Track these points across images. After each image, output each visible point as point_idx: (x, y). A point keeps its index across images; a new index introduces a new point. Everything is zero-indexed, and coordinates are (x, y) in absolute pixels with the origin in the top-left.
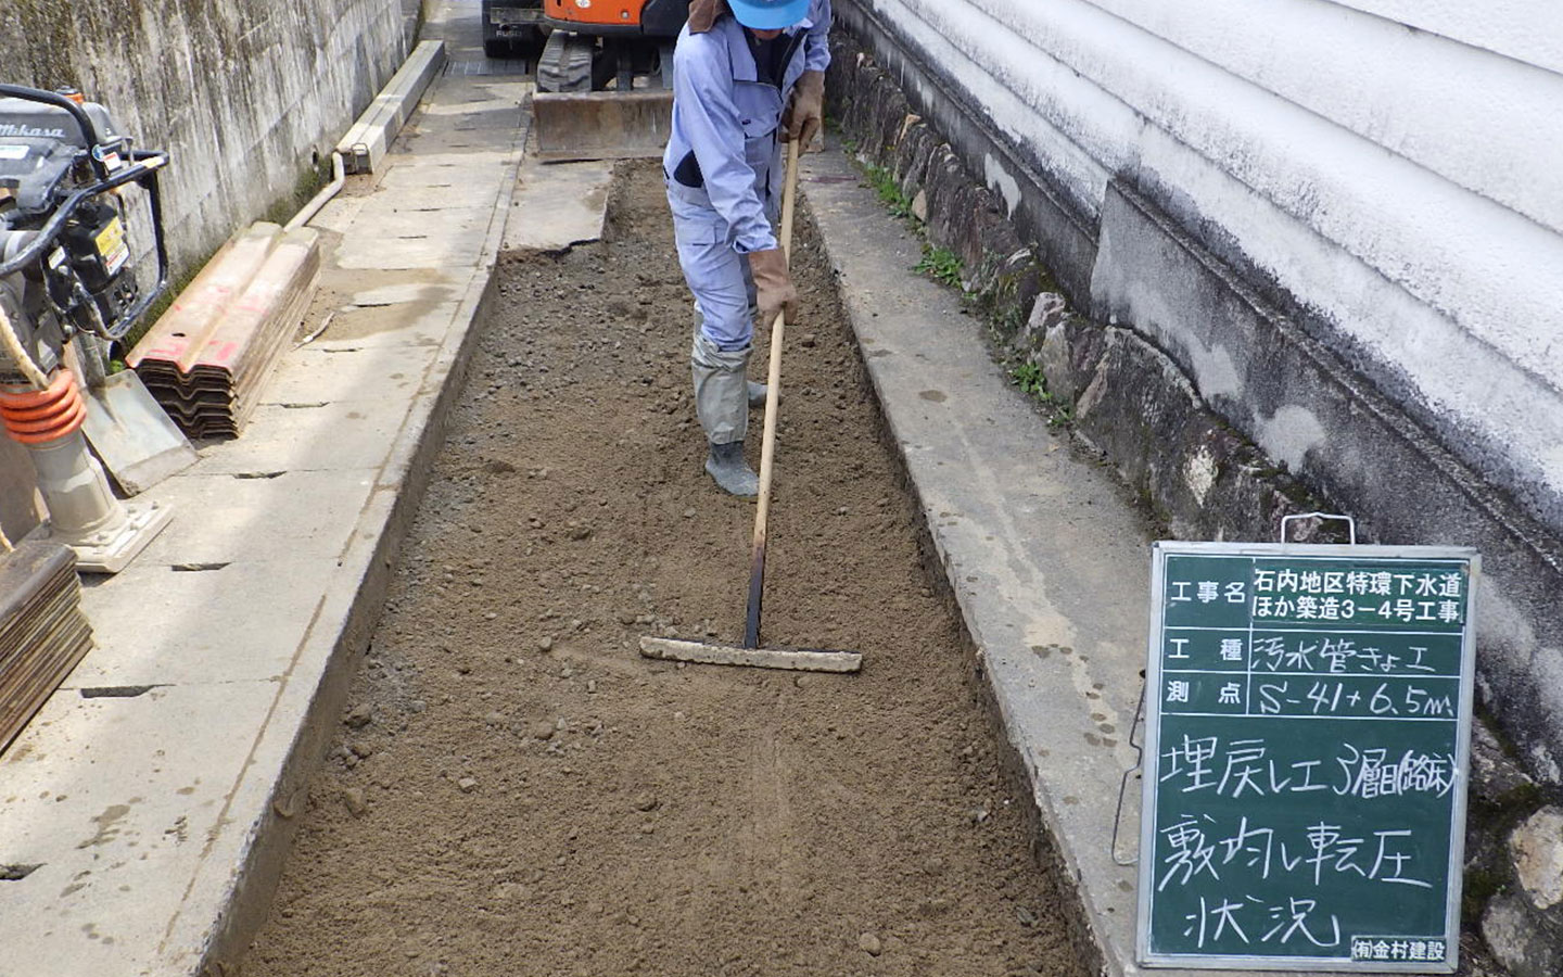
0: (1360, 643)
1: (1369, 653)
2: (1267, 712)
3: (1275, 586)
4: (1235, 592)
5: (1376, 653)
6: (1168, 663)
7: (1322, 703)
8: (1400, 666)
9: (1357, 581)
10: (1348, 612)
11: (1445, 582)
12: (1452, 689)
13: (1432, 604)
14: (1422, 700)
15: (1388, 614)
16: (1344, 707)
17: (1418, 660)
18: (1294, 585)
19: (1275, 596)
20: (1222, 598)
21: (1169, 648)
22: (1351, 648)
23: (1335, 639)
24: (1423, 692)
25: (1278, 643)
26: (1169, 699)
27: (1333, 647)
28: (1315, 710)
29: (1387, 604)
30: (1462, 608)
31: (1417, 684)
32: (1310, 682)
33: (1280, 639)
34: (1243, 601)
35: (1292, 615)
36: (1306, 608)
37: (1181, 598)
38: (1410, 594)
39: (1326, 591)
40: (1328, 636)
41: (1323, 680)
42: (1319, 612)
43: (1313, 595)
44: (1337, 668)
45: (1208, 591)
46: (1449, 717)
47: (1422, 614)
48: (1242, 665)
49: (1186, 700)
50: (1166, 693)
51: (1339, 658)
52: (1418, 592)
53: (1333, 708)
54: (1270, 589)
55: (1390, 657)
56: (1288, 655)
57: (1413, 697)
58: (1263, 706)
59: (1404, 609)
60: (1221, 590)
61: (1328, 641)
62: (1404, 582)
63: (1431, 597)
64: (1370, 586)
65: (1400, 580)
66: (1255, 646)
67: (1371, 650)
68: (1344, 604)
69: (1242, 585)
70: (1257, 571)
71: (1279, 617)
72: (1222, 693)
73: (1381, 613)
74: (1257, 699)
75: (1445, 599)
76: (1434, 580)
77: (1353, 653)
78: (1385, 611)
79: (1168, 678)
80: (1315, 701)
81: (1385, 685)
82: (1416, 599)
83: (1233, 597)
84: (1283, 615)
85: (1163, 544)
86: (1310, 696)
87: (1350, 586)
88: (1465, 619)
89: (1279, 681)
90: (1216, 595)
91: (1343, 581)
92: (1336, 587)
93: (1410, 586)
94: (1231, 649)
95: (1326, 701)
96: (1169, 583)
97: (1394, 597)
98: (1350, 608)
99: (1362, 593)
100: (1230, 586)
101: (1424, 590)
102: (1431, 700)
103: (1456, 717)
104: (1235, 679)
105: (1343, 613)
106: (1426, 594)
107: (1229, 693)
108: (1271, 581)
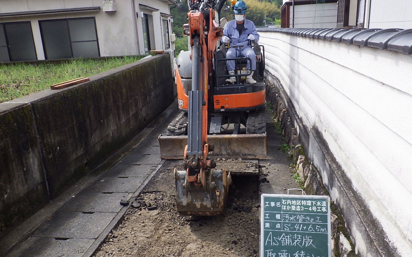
0: (305, 216)
1: (307, 218)
2: (286, 230)
3: (287, 203)
4: (278, 204)
5: (309, 218)
6: (265, 219)
7: (298, 229)
8: (314, 221)
9: (304, 203)
10: (302, 209)
11: (323, 203)
12: (326, 226)
13: (320, 208)
14: (320, 228)
15: (311, 210)
16: (303, 230)
17: (318, 220)
18: (291, 203)
19: (287, 205)
20: (276, 206)
21: (265, 216)
22: (303, 217)
23: (300, 215)
24: (320, 227)
25: (288, 215)
26: (265, 227)
27: (299, 216)
28: (297, 230)
29: (311, 207)
30: (327, 209)
31: (318, 225)
32: (295, 224)
33: (288, 214)
34: (280, 206)
35: (290, 209)
36: (293, 208)
37: (267, 205)
38: (315, 205)
39: (297, 204)
40: (298, 214)
41: (298, 224)
42: (296, 209)
43: (295, 205)
44: (301, 221)
45: (273, 204)
46: (326, 232)
47: (318, 210)
48: (280, 220)
49: (269, 227)
50: (265, 225)
51: (301, 219)
52: (317, 205)
53: (300, 230)
54: (285, 204)
55: (312, 219)
56: (290, 218)
57: (318, 228)
58: (285, 229)
59: (314, 209)
60: (275, 204)
61: (298, 215)
62: (314, 203)
63: (320, 206)
64: (307, 204)
65: (313, 202)
66: (283, 216)
67: (308, 217)
68: (301, 207)
69: (280, 203)
70: (283, 200)
71: (288, 210)
72: (277, 226)
73: (309, 209)
74: (284, 227)
75: (323, 207)
76: (320, 203)
77: (304, 218)
78: (310, 209)
79: (265, 222)
80: (296, 228)
81: (311, 225)
82: (317, 207)
83: (278, 205)
84: (289, 209)
85: (263, 194)
86: (295, 227)
87: (302, 204)
88: (328, 211)
89: (288, 223)
90: (274, 205)
91: (301, 202)
92: (299, 204)
93: (315, 204)
94: (278, 216)
95: (299, 228)
96: (265, 202)
97: (312, 206)
98: (303, 208)
99: (305, 205)
100: (277, 203)
101: (318, 205)
102: (322, 229)
103: (327, 232)
104: (279, 223)
105: (301, 209)
106: (319, 206)
107: (278, 226)
108: (285, 202)
